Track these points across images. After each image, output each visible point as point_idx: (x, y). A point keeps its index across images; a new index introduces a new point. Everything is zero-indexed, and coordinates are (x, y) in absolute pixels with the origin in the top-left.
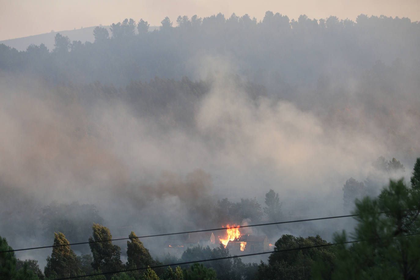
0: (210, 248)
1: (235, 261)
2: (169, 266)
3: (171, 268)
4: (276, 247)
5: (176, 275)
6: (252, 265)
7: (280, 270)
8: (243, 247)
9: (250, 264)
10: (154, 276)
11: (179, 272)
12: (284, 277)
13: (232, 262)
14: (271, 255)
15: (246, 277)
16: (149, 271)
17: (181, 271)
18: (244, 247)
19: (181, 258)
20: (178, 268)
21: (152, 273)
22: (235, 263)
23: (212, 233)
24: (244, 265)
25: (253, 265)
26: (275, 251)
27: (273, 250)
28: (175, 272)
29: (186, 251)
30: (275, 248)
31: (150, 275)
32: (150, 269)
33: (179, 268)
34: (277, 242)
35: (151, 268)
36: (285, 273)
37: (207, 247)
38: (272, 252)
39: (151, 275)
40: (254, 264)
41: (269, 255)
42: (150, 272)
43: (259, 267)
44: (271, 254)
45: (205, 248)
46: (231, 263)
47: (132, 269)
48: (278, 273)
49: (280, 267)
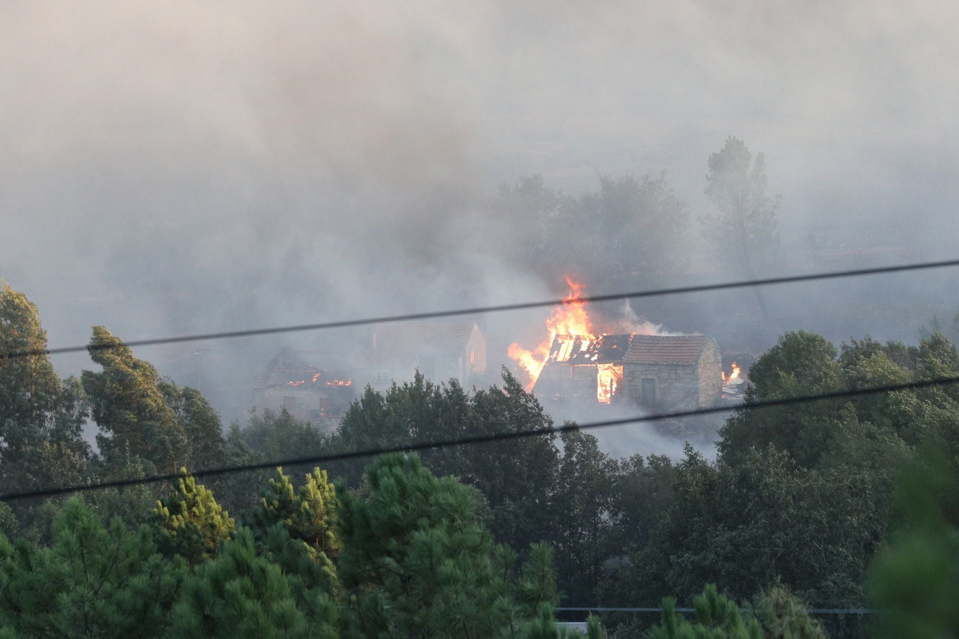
0: (461, 390)
1: (569, 449)
2: (280, 469)
3: (286, 478)
4: (753, 385)
5: (305, 508)
6: (646, 463)
7: (766, 484)
8: (608, 385)
9: (638, 461)
10: (209, 510)
11: (319, 496)
12: (784, 515)
13: (557, 451)
14: (731, 421)
15: (620, 515)
16: (189, 489)
17: (330, 490)
18: (615, 386)
19: (337, 434)
20: (314, 477)
21: (198, 498)
22: (569, 456)
23: (476, 327)
24: (612, 465)
25: (651, 463)
26: (749, 405)
27: (740, 399)
28: (304, 495)
29: (360, 404)
30: (749, 392)
31: (190, 508)
32: (191, 481)
33: (322, 476)
34: (760, 363)
35: (194, 475)
36: (790, 498)
37: (449, 387)
38: (737, 408)
39: (194, 509)
40: (654, 460)
41: (721, 420)
42: (190, 495)
43: (678, 472)
44: (728, 415)
45: (441, 391)
46: (551, 456)
47: (125, 478)
48: (757, 499)
49: (768, 473)
